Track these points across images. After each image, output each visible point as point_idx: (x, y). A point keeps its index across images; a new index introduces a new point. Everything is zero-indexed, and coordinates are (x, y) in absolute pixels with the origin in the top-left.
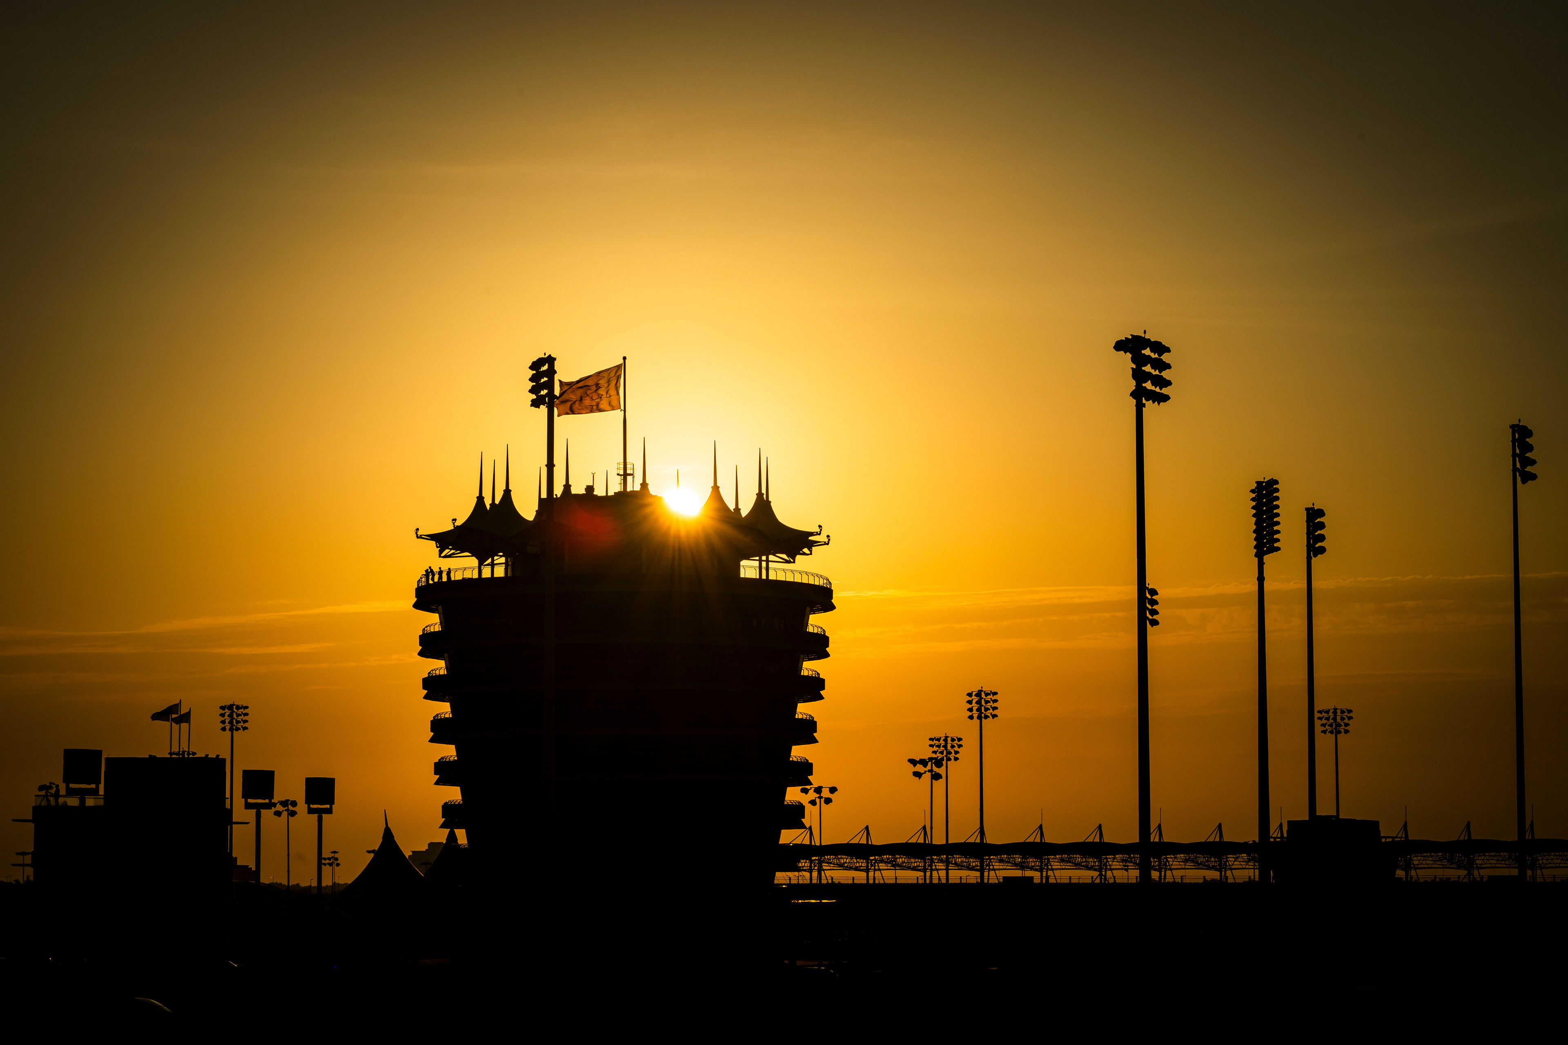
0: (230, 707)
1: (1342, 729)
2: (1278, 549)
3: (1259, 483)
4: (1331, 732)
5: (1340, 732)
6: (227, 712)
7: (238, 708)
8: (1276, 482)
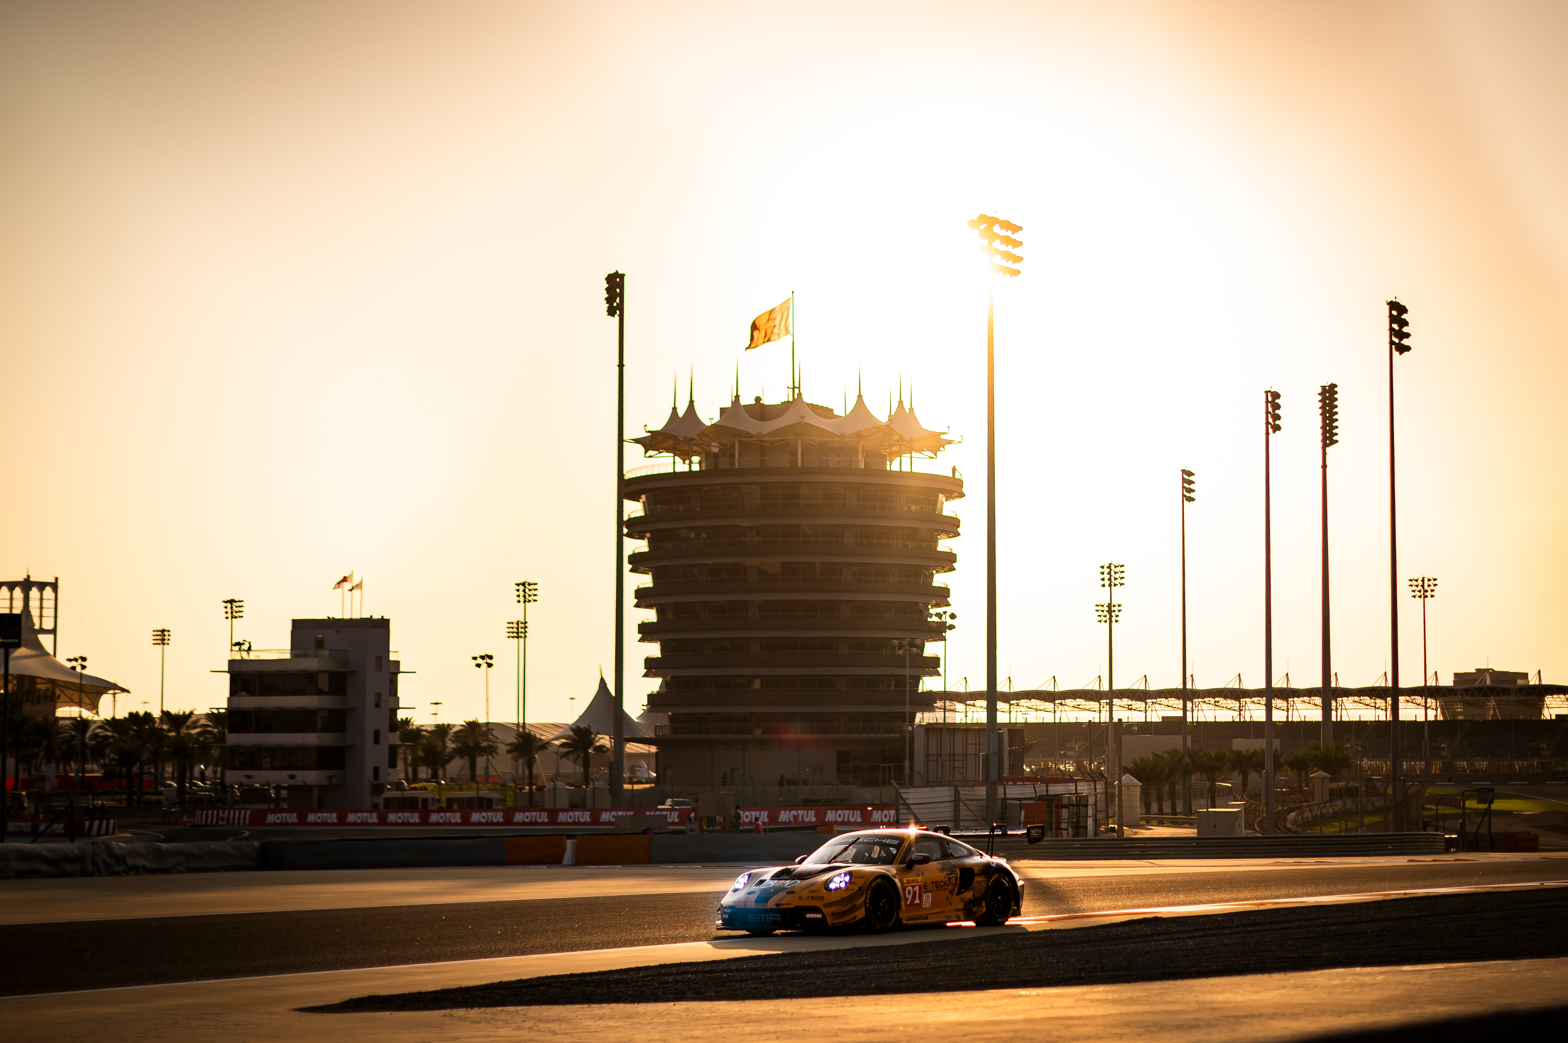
0: (523, 584)
1: (1428, 594)
2: (1337, 441)
3: (1323, 388)
4: (1420, 597)
5: (1426, 597)
6: (521, 588)
7: (529, 584)
8: (1336, 386)
